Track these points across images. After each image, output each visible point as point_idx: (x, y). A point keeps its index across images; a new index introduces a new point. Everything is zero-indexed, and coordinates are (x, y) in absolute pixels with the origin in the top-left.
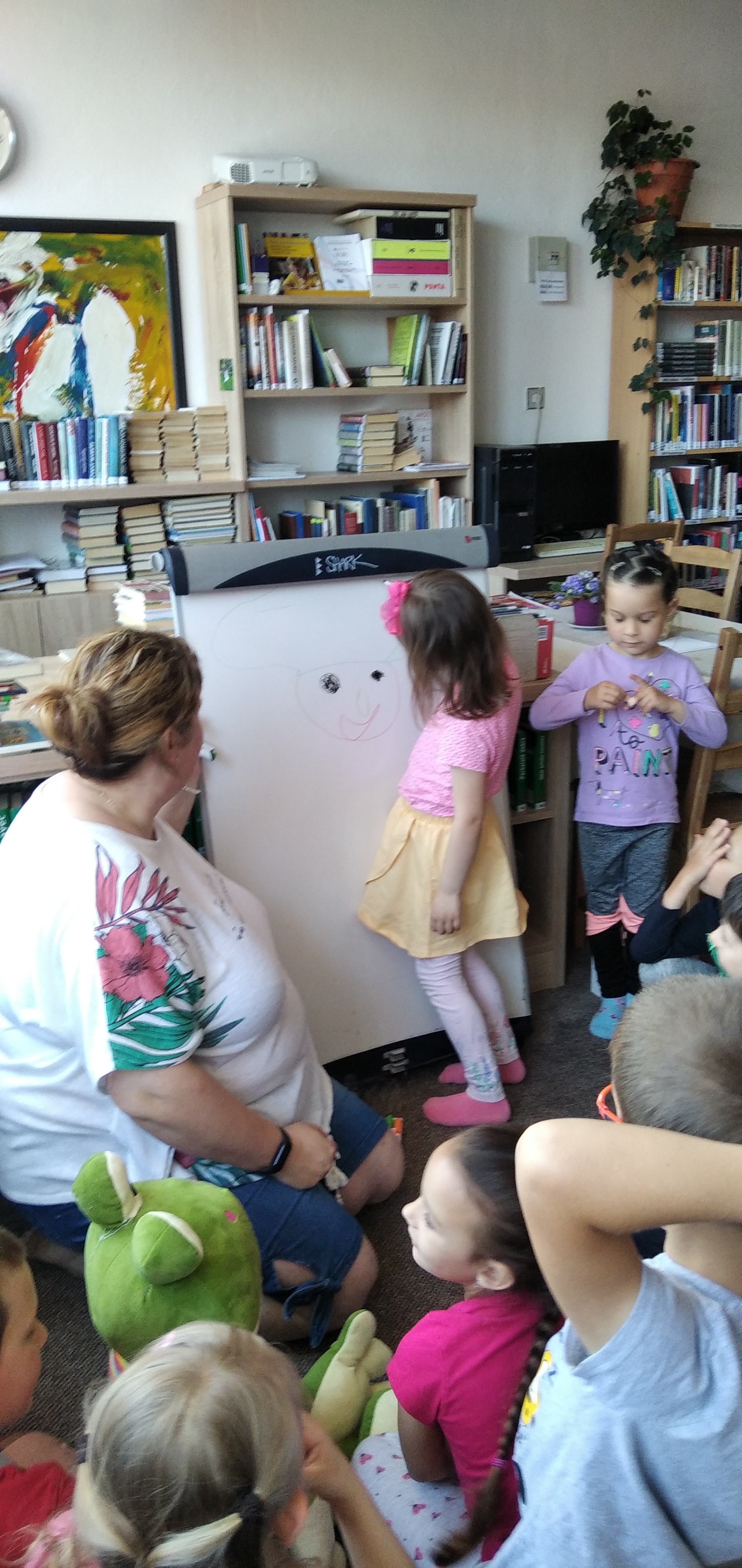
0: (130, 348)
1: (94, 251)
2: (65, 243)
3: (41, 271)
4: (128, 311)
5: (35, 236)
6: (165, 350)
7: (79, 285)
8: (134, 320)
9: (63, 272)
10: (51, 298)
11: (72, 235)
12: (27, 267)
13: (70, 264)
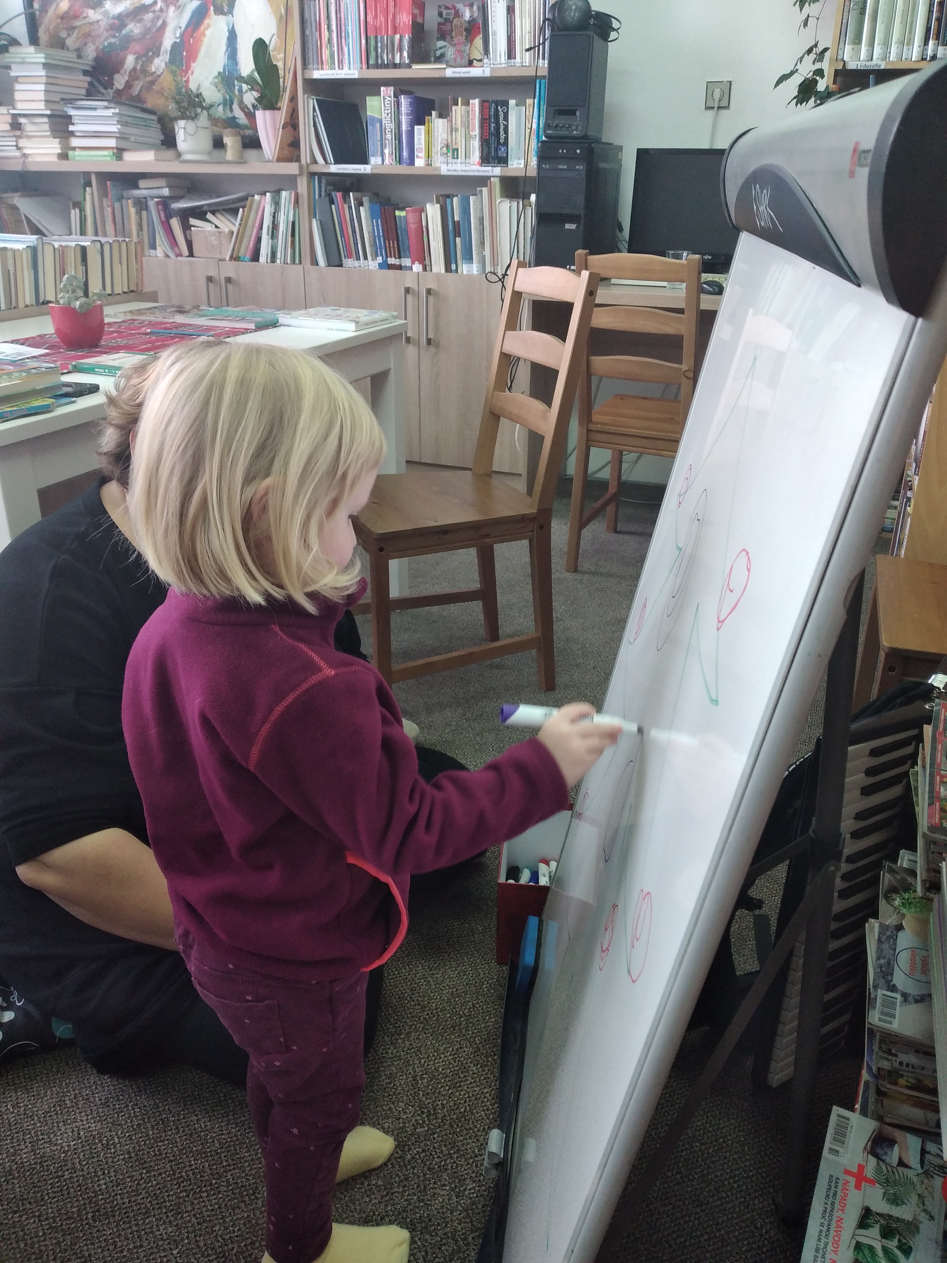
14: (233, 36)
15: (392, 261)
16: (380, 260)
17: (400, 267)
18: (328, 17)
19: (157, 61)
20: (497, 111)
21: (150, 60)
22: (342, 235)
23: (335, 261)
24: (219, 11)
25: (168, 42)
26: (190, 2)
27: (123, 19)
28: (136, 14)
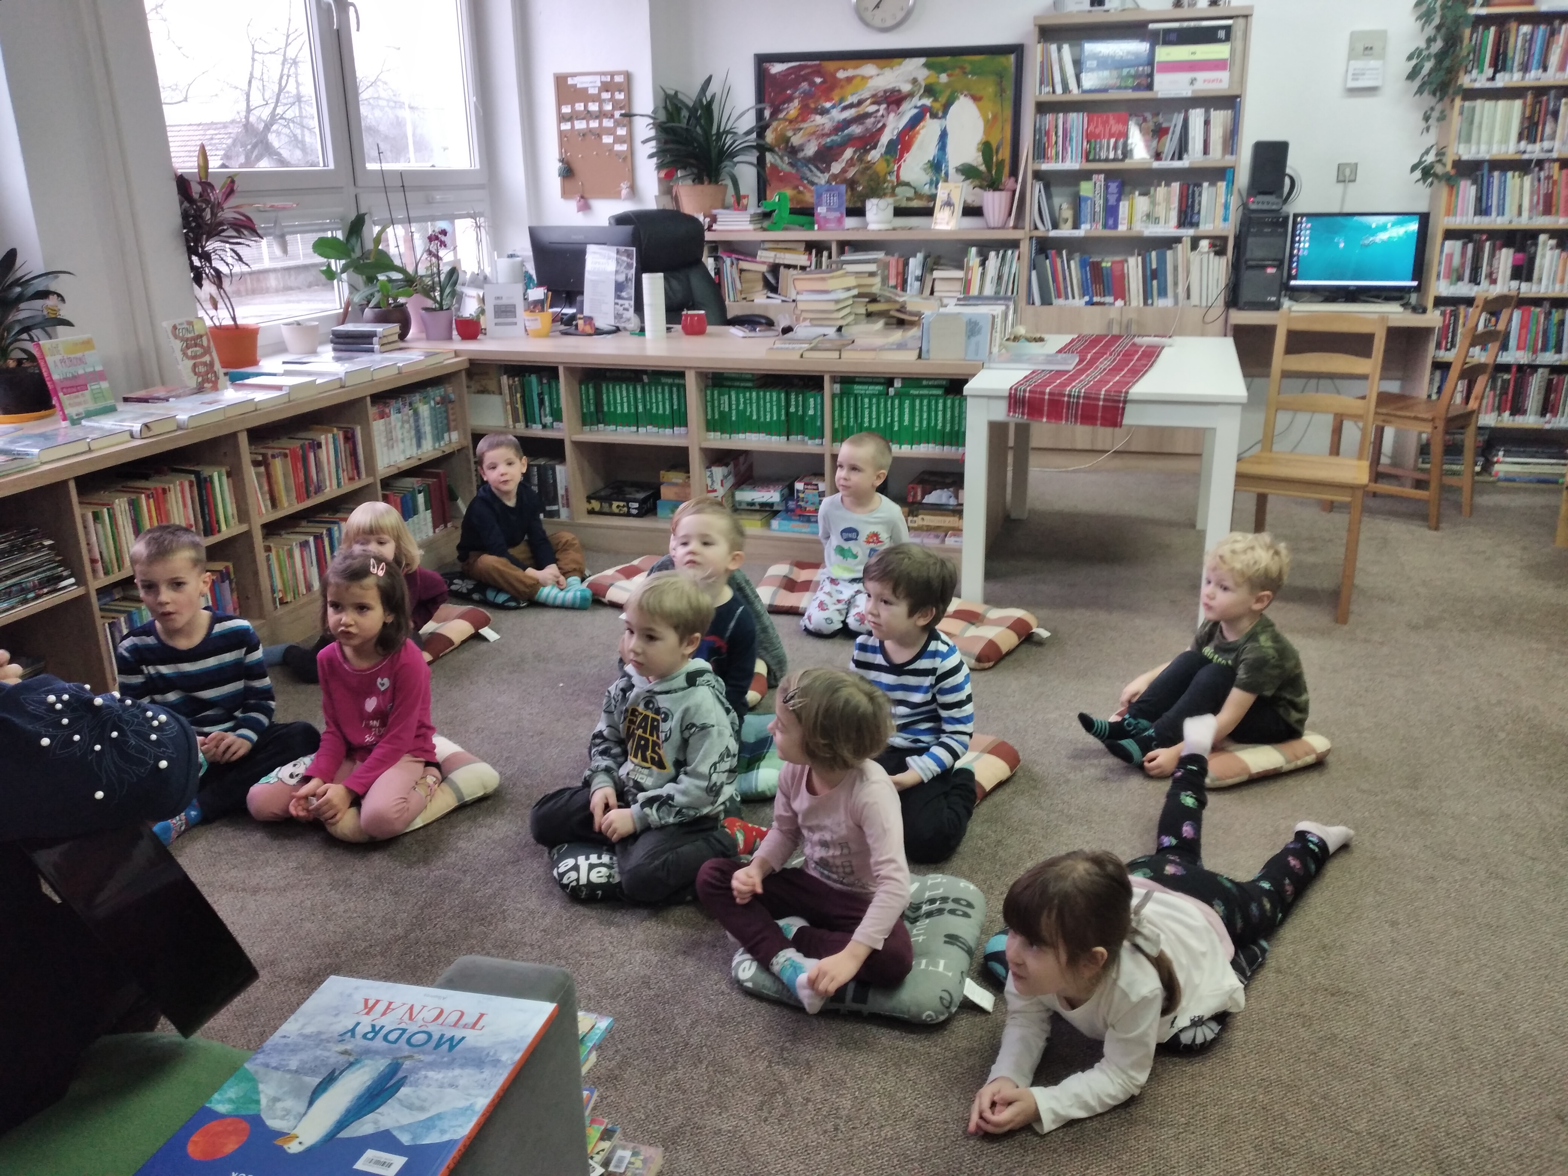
0: (979, 134)
1: (962, 68)
2: (941, 63)
3: (923, 84)
4: (980, 109)
5: (923, 60)
6: (1005, 135)
7: (948, 92)
8: (984, 115)
9: (938, 83)
10: (927, 102)
11: (948, 58)
12: (915, 81)
13: (944, 78)
14: (944, 135)
15: (1096, 299)
16: (1087, 298)
17: (1103, 304)
18: (1056, 127)
19: (873, 152)
20: (1194, 192)
21: (867, 152)
22: (1055, 280)
23: (1046, 301)
24: (934, 116)
25: (885, 139)
26: (908, 110)
27: (847, 123)
28: (860, 119)
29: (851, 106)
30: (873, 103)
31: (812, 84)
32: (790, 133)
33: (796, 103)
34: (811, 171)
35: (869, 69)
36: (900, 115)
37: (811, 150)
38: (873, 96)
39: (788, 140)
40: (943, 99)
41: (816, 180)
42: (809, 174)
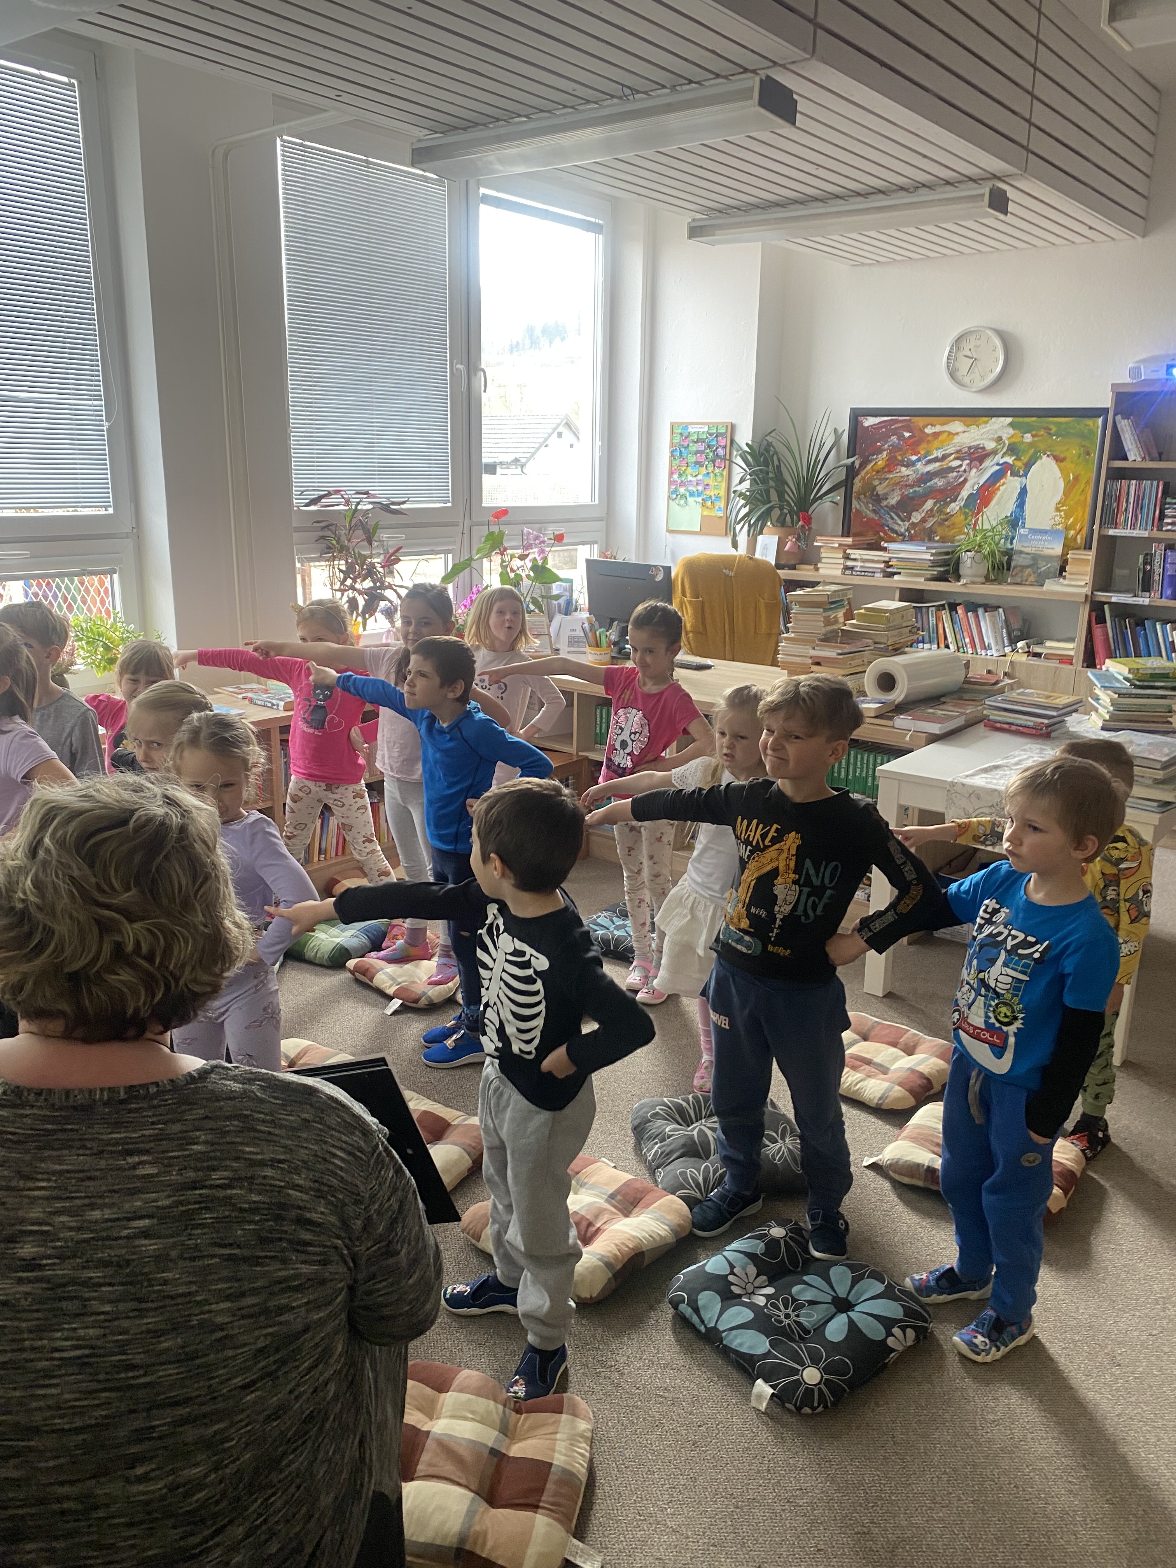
0: (1059, 495)
1: (1048, 429)
2: (1027, 423)
3: (1007, 443)
4: (1062, 470)
5: (1009, 420)
6: (1086, 498)
7: (1032, 451)
8: (1065, 476)
9: (1022, 443)
10: (1009, 460)
11: (1034, 419)
12: (999, 439)
13: (1028, 438)
14: (1023, 492)
18: (1128, 493)
19: (953, 505)
21: (947, 504)
24: (1015, 473)
25: (965, 493)
26: (990, 467)
27: (930, 476)
28: (942, 473)
29: (936, 460)
30: (956, 459)
31: (901, 437)
32: (876, 483)
33: (885, 453)
34: (892, 519)
35: (956, 426)
36: (981, 472)
37: (893, 500)
38: (958, 452)
39: (874, 488)
40: (1025, 459)
41: (896, 528)
42: (890, 522)
